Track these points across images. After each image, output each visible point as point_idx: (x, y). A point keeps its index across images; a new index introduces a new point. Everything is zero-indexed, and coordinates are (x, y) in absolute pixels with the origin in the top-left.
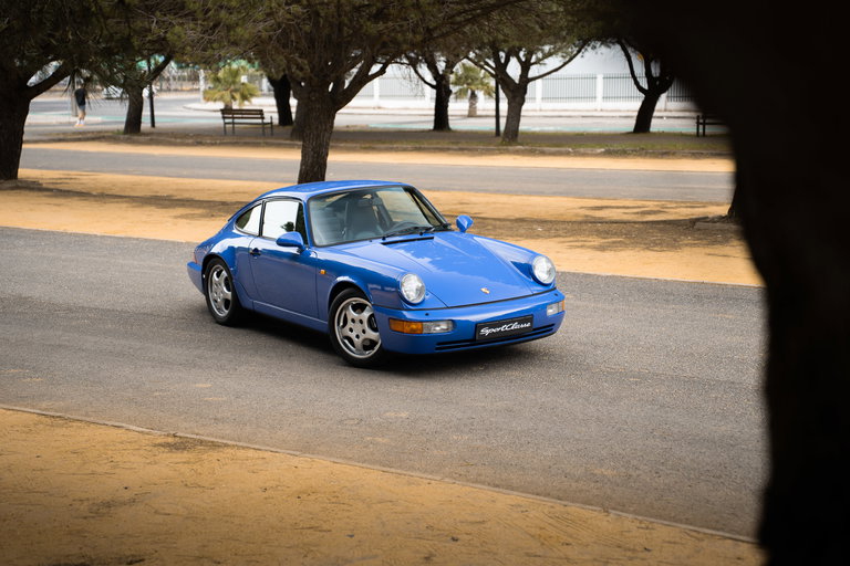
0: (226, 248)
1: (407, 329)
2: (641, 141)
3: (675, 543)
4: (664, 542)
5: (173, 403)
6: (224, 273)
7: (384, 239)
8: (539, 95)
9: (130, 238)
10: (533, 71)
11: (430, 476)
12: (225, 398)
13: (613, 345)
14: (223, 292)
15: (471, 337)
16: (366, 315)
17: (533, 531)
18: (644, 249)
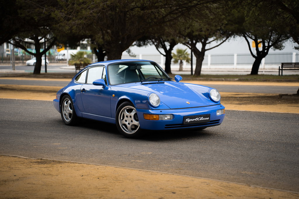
0: (71, 90)
1: (151, 118)
2: (255, 76)
3: (285, 197)
4: (279, 196)
5: (42, 149)
6: (69, 102)
7: (142, 82)
8: (209, 62)
9: (30, 100)
10: (207, 47)
11: (162, 172)
12: (66, 148)
13: (247, 132)
14: (68, 110)
15: (181, 123)
16: (133, 114)
17: (213, 191)
18: (258, 104)
